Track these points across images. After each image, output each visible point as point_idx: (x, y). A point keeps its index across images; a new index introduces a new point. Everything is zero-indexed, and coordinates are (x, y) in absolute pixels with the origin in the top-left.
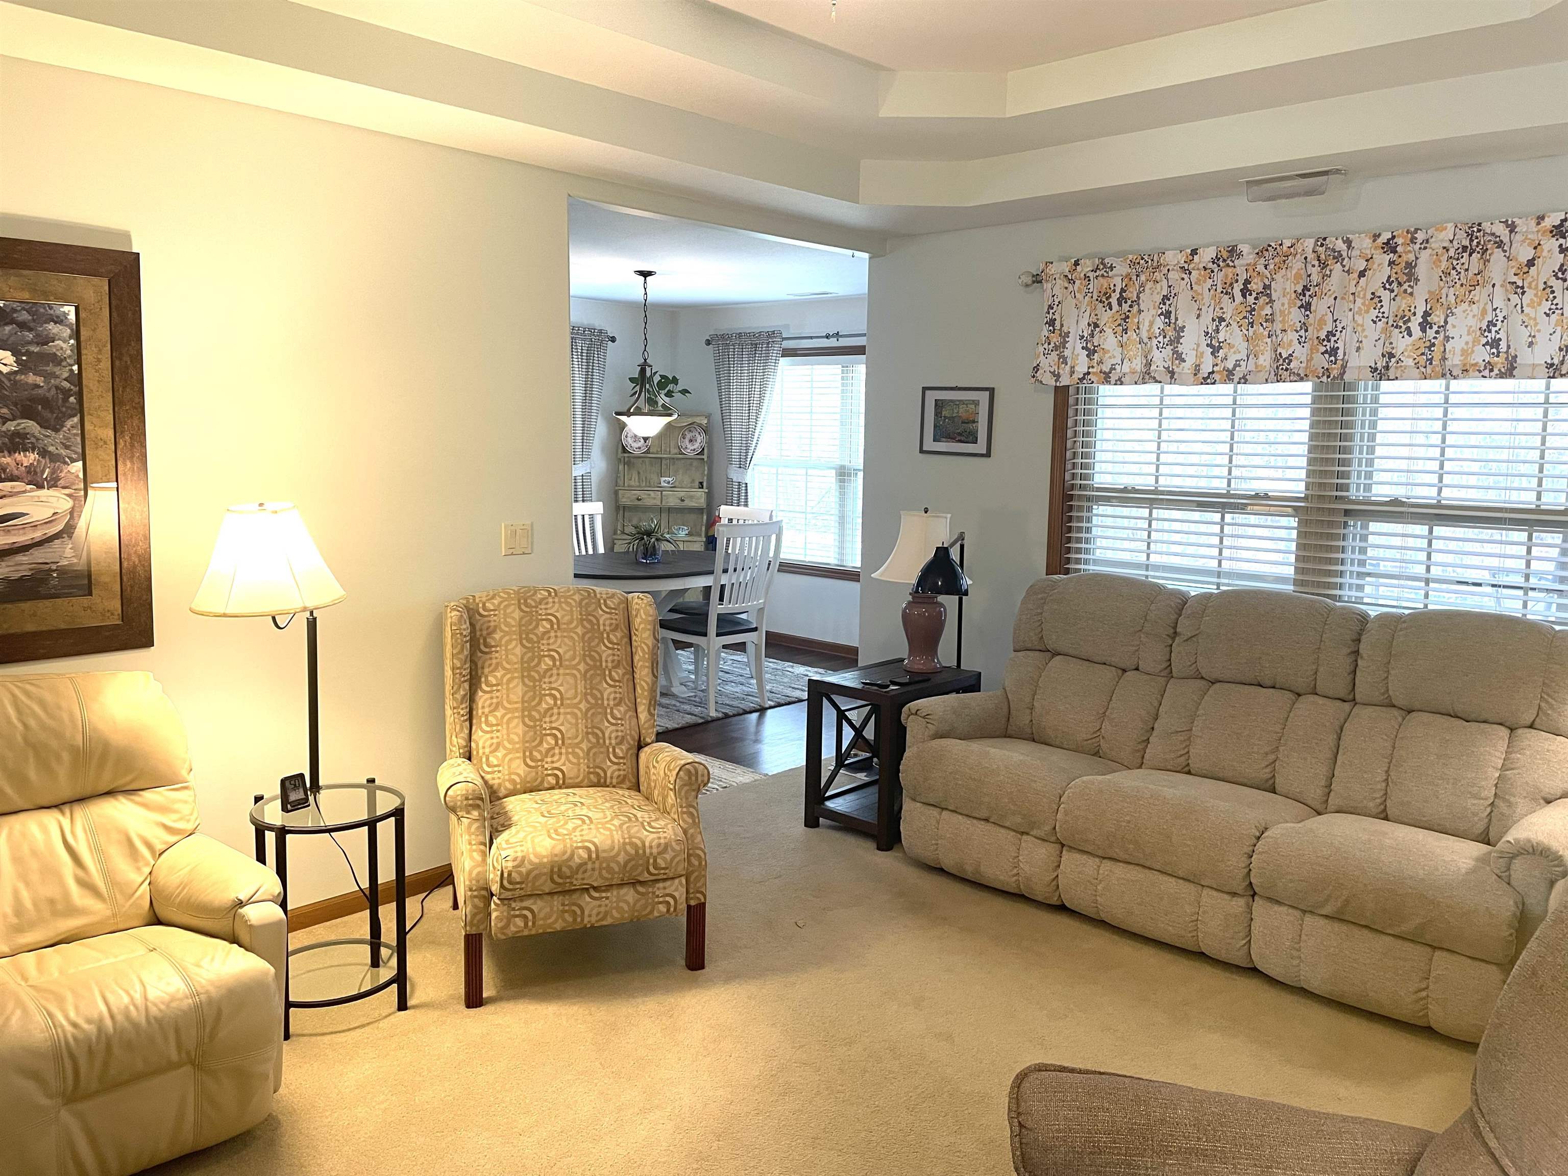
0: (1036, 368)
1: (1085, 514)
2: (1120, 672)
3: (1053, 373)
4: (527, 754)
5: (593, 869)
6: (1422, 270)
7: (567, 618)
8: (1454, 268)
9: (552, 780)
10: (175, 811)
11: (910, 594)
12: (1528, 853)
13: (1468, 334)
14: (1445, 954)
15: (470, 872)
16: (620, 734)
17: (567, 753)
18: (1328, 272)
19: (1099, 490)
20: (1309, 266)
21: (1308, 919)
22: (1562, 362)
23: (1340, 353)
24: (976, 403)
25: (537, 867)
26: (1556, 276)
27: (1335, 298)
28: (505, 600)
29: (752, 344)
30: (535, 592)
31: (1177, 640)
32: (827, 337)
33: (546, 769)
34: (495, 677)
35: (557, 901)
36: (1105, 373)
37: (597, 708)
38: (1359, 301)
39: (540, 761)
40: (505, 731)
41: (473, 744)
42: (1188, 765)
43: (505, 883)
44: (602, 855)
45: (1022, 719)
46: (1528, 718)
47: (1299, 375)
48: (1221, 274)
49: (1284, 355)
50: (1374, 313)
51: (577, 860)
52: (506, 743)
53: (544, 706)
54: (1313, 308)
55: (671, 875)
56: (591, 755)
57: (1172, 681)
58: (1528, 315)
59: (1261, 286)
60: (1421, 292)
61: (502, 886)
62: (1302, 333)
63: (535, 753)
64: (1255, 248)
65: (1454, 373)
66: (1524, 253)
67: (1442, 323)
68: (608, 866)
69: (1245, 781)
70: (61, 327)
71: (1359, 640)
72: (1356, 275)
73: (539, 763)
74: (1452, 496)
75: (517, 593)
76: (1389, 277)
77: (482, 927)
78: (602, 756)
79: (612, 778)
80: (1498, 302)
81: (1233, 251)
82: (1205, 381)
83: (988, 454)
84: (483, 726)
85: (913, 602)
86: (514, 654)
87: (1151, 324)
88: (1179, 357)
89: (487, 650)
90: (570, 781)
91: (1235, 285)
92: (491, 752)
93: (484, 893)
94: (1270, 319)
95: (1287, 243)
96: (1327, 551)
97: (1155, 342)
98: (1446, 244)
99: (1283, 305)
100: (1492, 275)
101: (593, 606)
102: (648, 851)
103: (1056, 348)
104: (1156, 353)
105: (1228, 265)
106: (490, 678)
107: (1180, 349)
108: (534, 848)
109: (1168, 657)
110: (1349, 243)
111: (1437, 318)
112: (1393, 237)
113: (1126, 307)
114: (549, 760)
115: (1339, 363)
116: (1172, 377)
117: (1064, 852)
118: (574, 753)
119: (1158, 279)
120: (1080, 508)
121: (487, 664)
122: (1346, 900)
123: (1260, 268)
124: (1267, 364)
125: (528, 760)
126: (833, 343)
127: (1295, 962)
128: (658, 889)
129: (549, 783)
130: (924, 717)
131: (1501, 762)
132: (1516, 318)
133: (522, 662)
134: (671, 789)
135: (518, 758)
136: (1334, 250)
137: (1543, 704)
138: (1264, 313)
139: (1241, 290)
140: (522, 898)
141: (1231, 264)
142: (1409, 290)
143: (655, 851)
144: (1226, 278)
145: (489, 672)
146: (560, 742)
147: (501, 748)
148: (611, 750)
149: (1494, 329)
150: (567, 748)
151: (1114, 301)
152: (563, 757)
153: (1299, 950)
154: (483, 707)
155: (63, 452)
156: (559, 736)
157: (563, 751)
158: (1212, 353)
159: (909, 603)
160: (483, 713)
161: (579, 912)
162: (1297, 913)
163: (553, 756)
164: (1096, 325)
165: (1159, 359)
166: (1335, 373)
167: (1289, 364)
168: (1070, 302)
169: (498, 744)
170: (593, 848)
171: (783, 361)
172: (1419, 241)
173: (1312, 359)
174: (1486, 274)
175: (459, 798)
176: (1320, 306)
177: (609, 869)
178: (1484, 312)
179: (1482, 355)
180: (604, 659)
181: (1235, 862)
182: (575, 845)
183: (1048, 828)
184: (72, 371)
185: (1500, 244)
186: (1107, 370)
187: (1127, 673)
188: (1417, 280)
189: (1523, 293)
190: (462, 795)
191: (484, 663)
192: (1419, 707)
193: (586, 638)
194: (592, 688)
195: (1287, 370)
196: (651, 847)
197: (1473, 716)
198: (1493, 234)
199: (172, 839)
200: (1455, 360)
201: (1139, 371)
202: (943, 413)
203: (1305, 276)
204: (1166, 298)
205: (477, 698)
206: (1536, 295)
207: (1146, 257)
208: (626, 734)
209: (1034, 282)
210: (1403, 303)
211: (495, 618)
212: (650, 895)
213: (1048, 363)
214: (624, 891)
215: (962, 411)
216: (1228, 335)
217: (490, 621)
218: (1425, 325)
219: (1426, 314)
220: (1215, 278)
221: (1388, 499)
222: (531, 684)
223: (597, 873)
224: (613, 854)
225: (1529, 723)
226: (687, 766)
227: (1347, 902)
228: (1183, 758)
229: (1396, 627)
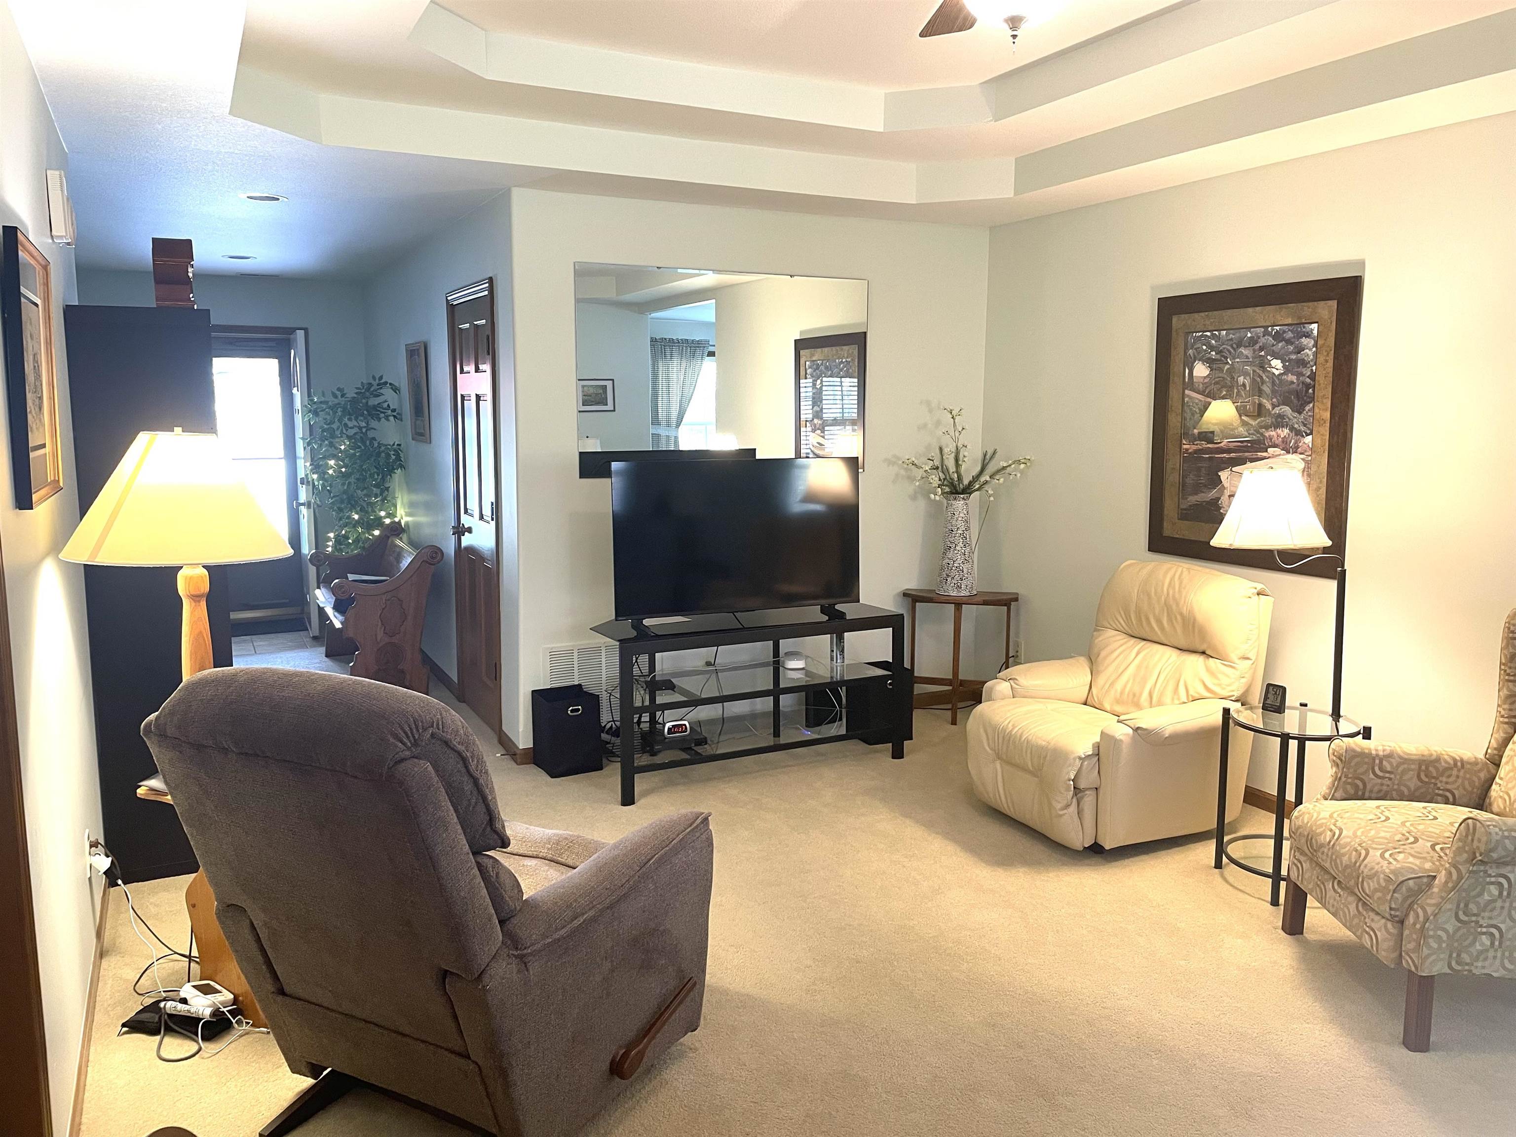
10: (1217, 678)
70: (1308, 340)
155: (1303, 428)
184: (1312, 370)
199: (1206, 694)
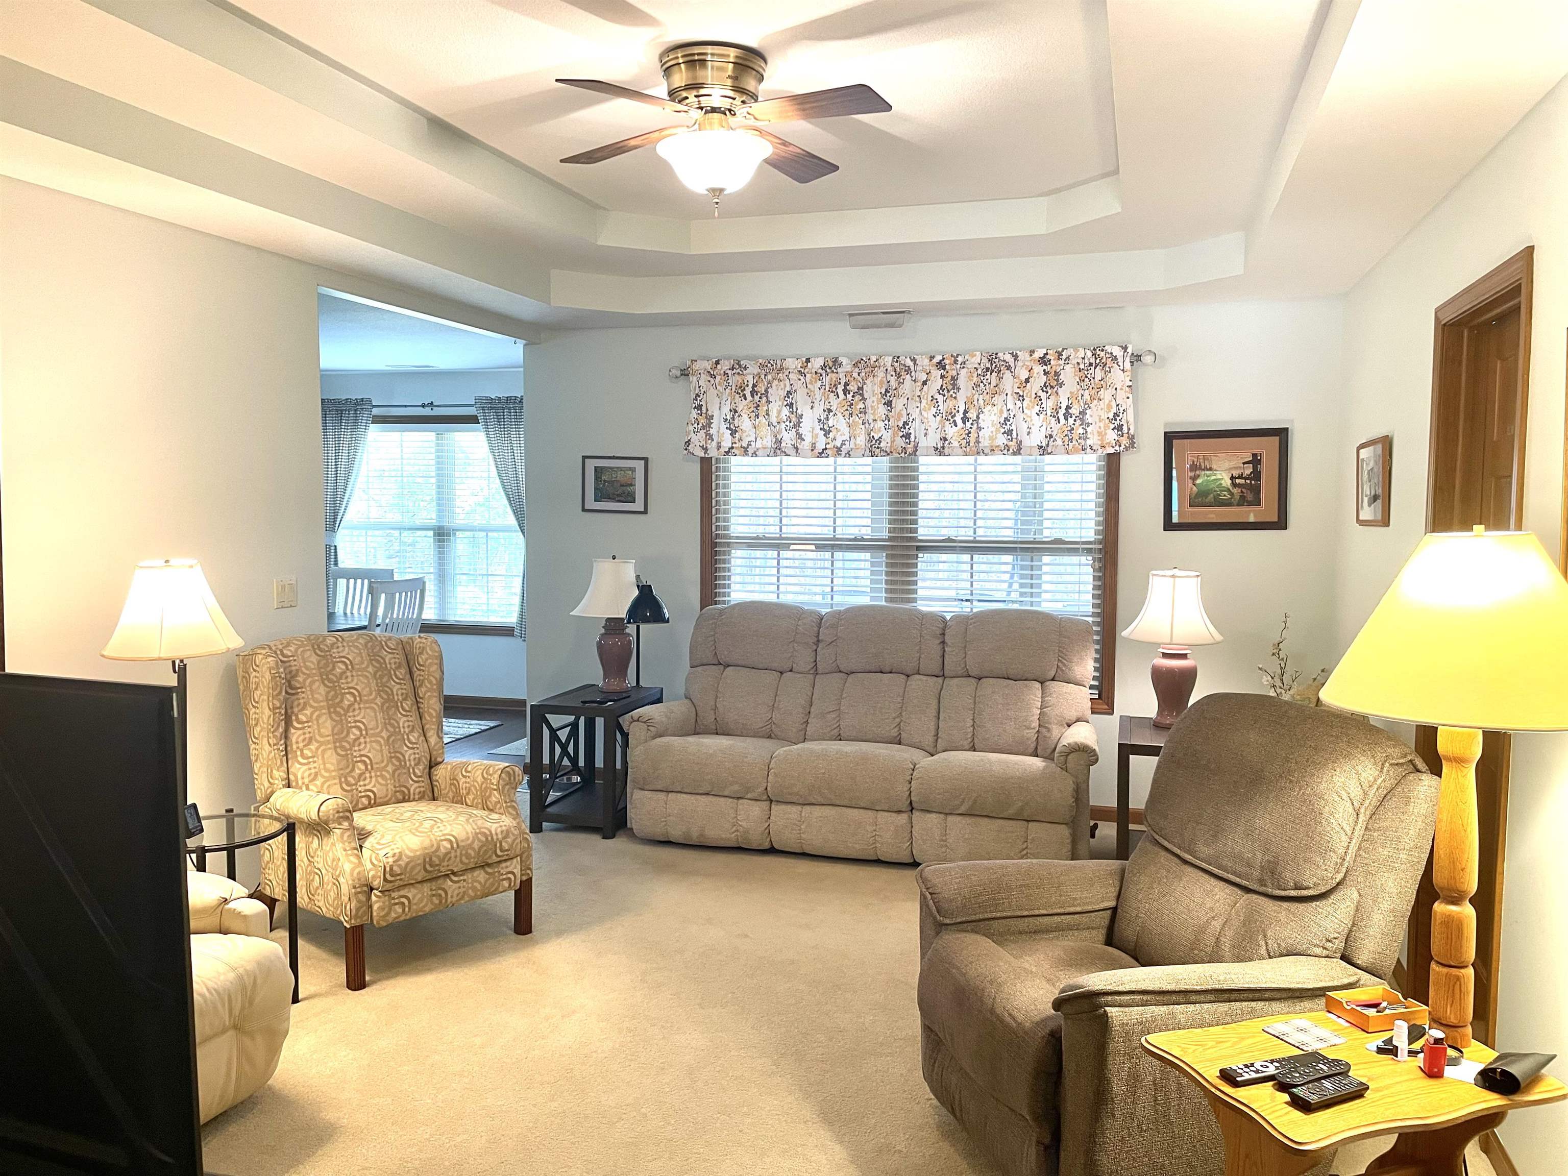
0: (688, 443)
1: (727, 557)
2: (779, 674)
3: (702, 447)
4: (343, 780)
5: (456, 857)
6: (961, 382)
7: (358, 659)
8: (982, 382)
9: (365, 801)
11: (603, 627)
12: (1076, 750)
13: (993, 426)
14: (1035, 824)
15: (352, 874)
16: (417, 756)
17: (376, 776)
18: (902, 381)
19: (738, 538)
20: (889, 376)
21: (951, 819)
22: (1048, 445)
23: (912, 437)
24: (633, 470)
25: (412, 859)
26: (1042, 389)
27: (908, 399)
28: (300, 647)
29: (337, 410)
30: (324, 640)
31: (821, 645)
32: (423, 406)
33: (360, 792)
34: (306, 715)
35: (426, 888)
36: (744, 448)
37: (395, 737)
38: (924, 402)
39: (354, 785)
40: (321, 762)
41: (291, 777)
42: (840, 735)
43: (388, 876)
44: (461, 844)
45: (709, 718)
46: (1052, 673)
47: (886, 452)
48: (828, 378)
49: (876, 438)
50: (934, 410)
51: (443, 850)
52: (323, 772)
53: (352, 737)
54: (893, 406)
55: (512, 856)
56: (396, 776)
57: (818, 676)
58: (1026, 414)
59: (856, 387)
60: (962, 396)
61: (385, 879)
62: (886, 422)
63: (350, 779)
64: (852, 361)
65: (985, 452)
66: (1024, 375)
67: (975, 418)
68: (467, 852)
69: (882, 740)
71: (944, 634)
72: (919, 384)
73: (354, 787)
74: (982, 534)
75: (308, 639)
76: (942, 386)
77: (365, 918)
78: (405, 776)
79: (414, 794)
80: (1010, 406)
81: (836, 361)
82: (820, 455)
83: (645, 512)
84: (300, 759)
85: (605, 634)
86: (319, 693)
87: (779, 412)
88: (800, 437)
89: (293, 692)
90: (381, 800)
91: (839, 386)
92: (310, 782)
93: (365, 889)
94: (864, 412)
95: (874, 358)
96: (906, 576)
97: (783, 425)
98: (977, 366)
99: (873, 402)
100: (1005, 388)
101: (378, 648)
102: (495, 837)
103: (703, 427)
104: (784, 433)
105: (833, 372)
106: (300, 716)
107: (801, 431)
108: (407, 846)
109: (814, 659)
110: (914, 360)
111: (972, 415)
112: (944, 359)
113: (757, 398)
114: (362, 783)
115: (912, 444)
116: (797, 452)
117: (773, 806)
118: (382, 776)
119: (782, 378)
120: (724, 553)
121: (296, 703)
122: (974, 800)
123: (855, 375)
124: (863, 443)
125: (344, 786)
126: (427, 412)
127: (944, 850)
128: (502, 868)
129: (363, 803)
130: (645, 722)
131: (1039, 704)
132: (1020, 416)
133: (327, 700)
134: (495, 790)
135: (335, 784)
136: (904, 365)
137: (1059, 664)
138: (858, 407)
139: (843, 390)
140: (399, 888)
141: (835, 371)
142: (954, 395)
143: (500, 836)
144: (831, 381)
145: (299, 711)
146: (369, 767)
147: (319, 777)
148: (411, 770)
149: (1008, 423)
150: (376, 772)
151: (748, 392)
152: (374, 779)
153: (945, 841)
154: (297, 742)
156: (368, 762)
157: (373, 774)
158: (825, 435)
159: (602, 635)
160: (298, 748)
161: (443, 895)
162: (942, 816)
163: (365, 779)
164: (736, 411)
165: (788, 438)
166: (909, 451)
167: (879, 444)
168: (712, 392)
169: (316, 774)
170: (453, 840)
171: (373, 427)
172: (959, 363)
173: (894, 440)
174: (1001, 386)
175: (331, 812)
176: (898, 404)
177: (468, 856)
178: (1001, 412)
179: (1002, 440)
180: (395, 693)
181: (902, 789)
182: (438, 838)
183: (761, 789)
185: (1009, 368)
186: (746, 446)
187: (784, 675)
188: (959, 389)
189: (1023, 400)
190: (334, 809)
191: (293, 702)
192: (986, 675)
193: (378, 676)
194: (390, 719)
195: (878, 448)
196: (497, 834)
197: (1019, 677)
198: (1004, 361)
200: (985, 443)
201: (770, 446)
202: (603, 478)
203: (886, 382)
204: (789, 393)
205: (290, 735)
206: (1031, 401)
207: (772, 362)
208: (422, 756)
209: (682, 375)
210: (951, 403)
211: (295, 663)
212: (497, 874)
213: (698, 439)
214: (476, 873)
215: (620, 476)
216: (835, 421)
217: (290, 666)
218: (965, 419)
219: (965, 412)
220: (824, 380)
221: (944, 538)
222: (339, 718)
223: (458, 859)
224: (469, 842)
225: (1051, 678)
226: (507, 769)
227: (975, 801)
228: (836, 731)
229: (967, 622)
